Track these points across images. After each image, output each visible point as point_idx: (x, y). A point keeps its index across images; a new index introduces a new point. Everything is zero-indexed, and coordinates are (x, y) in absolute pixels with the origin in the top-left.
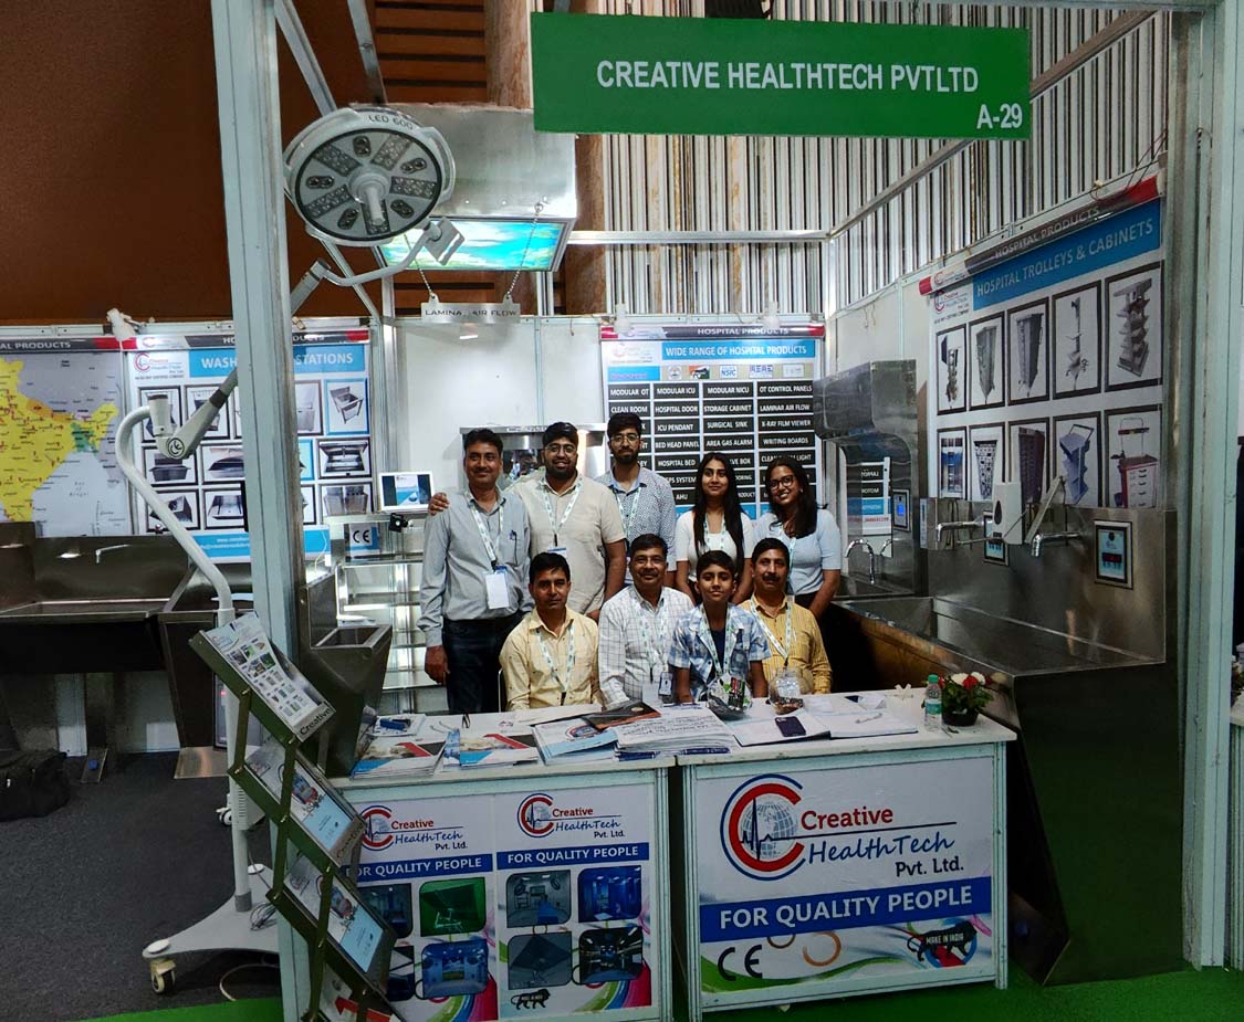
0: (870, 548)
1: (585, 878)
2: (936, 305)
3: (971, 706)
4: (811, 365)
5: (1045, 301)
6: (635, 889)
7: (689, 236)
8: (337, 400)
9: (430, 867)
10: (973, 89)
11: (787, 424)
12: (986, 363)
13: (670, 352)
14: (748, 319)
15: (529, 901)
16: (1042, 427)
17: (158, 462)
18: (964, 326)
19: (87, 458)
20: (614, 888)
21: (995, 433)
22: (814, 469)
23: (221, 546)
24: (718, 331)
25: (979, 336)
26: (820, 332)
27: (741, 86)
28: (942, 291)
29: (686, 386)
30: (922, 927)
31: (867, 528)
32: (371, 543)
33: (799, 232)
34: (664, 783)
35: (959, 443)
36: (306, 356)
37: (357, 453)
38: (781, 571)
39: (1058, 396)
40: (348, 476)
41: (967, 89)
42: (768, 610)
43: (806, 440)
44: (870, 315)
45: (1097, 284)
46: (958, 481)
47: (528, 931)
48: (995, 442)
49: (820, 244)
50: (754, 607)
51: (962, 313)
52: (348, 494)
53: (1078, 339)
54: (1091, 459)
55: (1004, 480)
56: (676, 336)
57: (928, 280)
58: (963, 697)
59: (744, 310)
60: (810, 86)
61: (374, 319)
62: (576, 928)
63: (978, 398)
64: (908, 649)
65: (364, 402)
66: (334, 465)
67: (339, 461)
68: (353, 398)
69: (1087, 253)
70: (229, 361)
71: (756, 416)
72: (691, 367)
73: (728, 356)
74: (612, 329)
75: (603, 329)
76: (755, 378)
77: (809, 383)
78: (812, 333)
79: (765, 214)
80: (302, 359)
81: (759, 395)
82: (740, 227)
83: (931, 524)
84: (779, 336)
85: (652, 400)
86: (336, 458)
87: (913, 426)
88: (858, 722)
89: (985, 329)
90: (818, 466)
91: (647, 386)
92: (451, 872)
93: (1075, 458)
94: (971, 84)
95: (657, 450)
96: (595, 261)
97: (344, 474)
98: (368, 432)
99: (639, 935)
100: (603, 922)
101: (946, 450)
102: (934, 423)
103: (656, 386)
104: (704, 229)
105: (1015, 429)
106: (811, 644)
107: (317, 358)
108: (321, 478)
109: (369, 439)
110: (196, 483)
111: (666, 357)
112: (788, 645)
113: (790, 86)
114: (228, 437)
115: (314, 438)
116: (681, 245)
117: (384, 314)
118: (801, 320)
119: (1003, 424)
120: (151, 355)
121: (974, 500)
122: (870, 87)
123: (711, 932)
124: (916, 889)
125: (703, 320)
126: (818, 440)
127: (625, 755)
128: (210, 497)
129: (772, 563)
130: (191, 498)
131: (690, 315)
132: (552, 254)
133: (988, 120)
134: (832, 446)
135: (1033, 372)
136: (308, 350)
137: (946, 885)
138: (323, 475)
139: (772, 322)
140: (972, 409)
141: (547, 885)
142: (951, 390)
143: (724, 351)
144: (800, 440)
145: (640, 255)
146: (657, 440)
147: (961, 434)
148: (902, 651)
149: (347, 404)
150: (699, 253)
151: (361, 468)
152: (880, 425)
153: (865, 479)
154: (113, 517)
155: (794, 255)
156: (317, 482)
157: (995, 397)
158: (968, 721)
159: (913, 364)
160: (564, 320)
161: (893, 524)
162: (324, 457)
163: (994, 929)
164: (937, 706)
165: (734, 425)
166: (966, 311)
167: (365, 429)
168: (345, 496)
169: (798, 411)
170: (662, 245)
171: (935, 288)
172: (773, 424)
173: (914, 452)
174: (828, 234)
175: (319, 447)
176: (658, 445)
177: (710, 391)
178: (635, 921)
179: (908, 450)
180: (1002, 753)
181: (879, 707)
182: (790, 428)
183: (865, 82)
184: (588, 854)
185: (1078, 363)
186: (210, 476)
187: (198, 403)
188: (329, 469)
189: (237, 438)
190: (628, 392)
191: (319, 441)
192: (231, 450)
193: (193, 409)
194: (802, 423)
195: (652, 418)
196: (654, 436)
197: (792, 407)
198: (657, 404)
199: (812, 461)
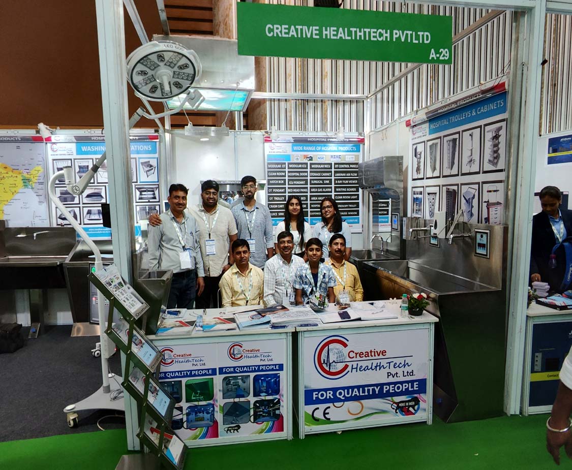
0: (382, 238)
1: (256, 379)
2: (413, 131)
3: (420, 307)
4: (358, 156)
5: (459, 133)
6: (277, 383)
7: (304, 96)
8: (144, 167)
9: (190, 374)
10: (429, 42)
11: (347, 182)
12: (433, 159)
13: (295, 148)
14: (330, 134)
15: (232, 388)
16: (455, 188)
17: (62, 194)
18: (424, 142)
19: (29, 191)
20: (268, 383)
21: (436, 190)
22: (358, 203)
23: (91, 232)
24: (317, 139)
25: (430, 146)
26: (362, 141)
27: (329, 37)
28: (415, 126)
29: (302, 164)
30: (397, 399)
31: (381, 229)
33: (354, 95)
34: (290, 338)
35: (421, 193)
37: (153, 191)
38: (343, 248)
39: (463, 174)
40: (149, 202)
41: (425, 42)
42: (336, 265)
43: (355, 189)
44: (384, 135)
45: (480, 127)
46: (420, 210)
47: (232, 400)
48: (436, 193)
49: (363, 101)
50: (330, 264)
51: (424, 136)
52: (149, 210)
53: (472, 150)
54: (475, 202)
55: (439, 211)
56: (298, 141)
57: (409, 120)
58: (417, 303)
59: (329, 130)
60: (358, 38)
61: (161, 130)
62: (252, 399)
63: (429, 174)
64: (396, 282)
65: (156, 168)
66: (143, 196)
67: (145, 195)
68: (151, 166)
69: (476, 113)
70: (94, 148)
71: (333, 178)
72: (304, 155)
73: (321, 151)
74: (269, 137)
75: (265, 137)
76: (333, 161)
77: (357, 164)
78: (359, 141)
79: (339, 86)
81: (335, 168)
82: (328, 92)
83: (408, 228)
84: (344, 142)
85: (287, 170)
86: (143, 193)
87: (401, 185)
88: (373, 313)
89: (433, 144)
90: (360, 201)
91: (285, 164)
92: (199, 375)
93: (468, 201)
94: (427, 40)
95: (289, 193)
96: (262, 107)
97: (147, 201)
98: (158, 182)
99: (279, 402)
100: (264, 397)
101: (415, 196)
102: (410, 183)
103: (289, 164)
104: (311, 93)
105: (445, 188)
106: (355, 280)
107: (135, 148)
108: (136, 202)
110: (79, 204)
111: (293, 151)
112: (345, 280)
113: (350, 38)
114: (94, 183)
116: (301, 100)
117: (166, 128)
118: (354, 135)
119: (439, 186)
120: (58, 145)
121: (426, 218)
122: (384, 40)
123: (309, 401)
124: (395, 383)
125: (310, 134)
126: (360, 190)
127: (274, 327)
128: (86, 210)
129: (339, 244)
130: (77, 210)
131: (304, 132)
132: (243, 104)
133: (434, 56)
134: (366, 193)
135: (453, 163)
137: (407, 382)
138: (138, 201)
139: (341, 136)
140: (427, 178)
141: (240, 381)
142: (418, 170)
143: (319, 148)
144: (352, 189)
145: (283, 104)
146: (289, 188)
147: (422, 189)
148: (393, 283)
149: (148, 169)
150: (309, 103)
151: (155, 198)
152: (387, 184)
153: (380, 207)
154: (41, 218)
155: (352, 106)
156: (135, 204)
157: (437, 174)
158: (419, 314)
159: (402, 157)
160: (248, 132)
161: (392, 228)
162: (138, 193)
163: (427, 400)
164: (406, 307)
165: (323, 182)
166: (426, 135)
167: (157, 180)
169: (352, 176)
170: (293, 99)
171: (412, 124)
172: (341, 182)
173: (402, 197)
174: (367, 97)
175: (136, 188)
176: (289, 190)
177: (313, 166)
178: (277, 396)
179: (399, 196)
180: (433, 327)
181: (382, 307)
182: (348, 184)
183: (382, 37)
184: (258, 368)
185: (471, 161)
186: (85, 201)
187: (80, 167)
188: (140, 199)
189: (98, 183)
190: (276, 166)
191: (136, 185)
192: (95, 189)
193: (77, 170)
194: (353, 182)
195: (287, 178)
196: (287, 186)
197: (349, 175)
198: (289, 172)
199: (358, 199)
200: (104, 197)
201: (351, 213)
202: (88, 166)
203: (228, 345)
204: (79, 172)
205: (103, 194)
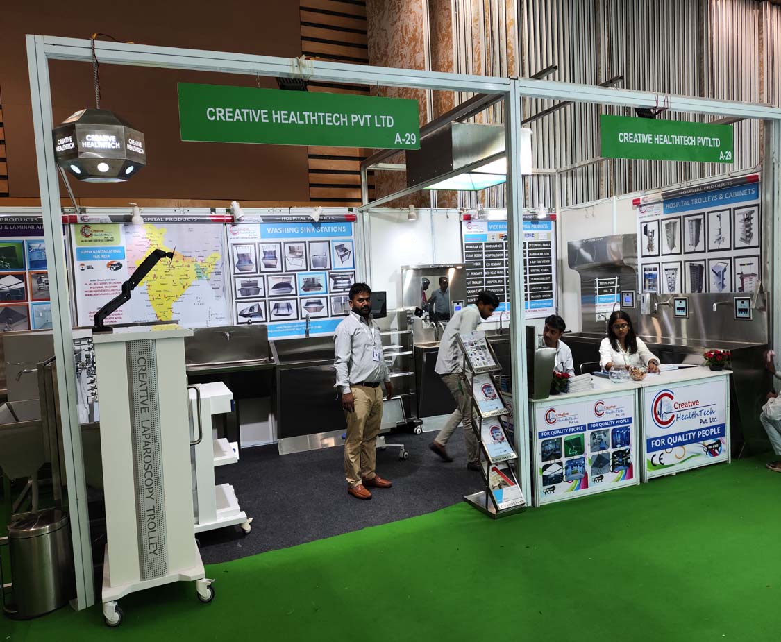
1: (613, 432)
2: (641, 210)
4: (550, 234)
5: (704, 214)
6: (628, 435)
8: (338, 251)
9: (567, 431)
10: (719, 146)
11: (540, 262)
12: (671, 236)
13: (491, 227)
15: (598, 444)
16: (702, 263)
17: (242, 285)
18: (658, 221)
19: (203, 284)
20: (622, 435)
21: (676, 265)
22: (552, 284)
23: (279, 330)
25: (667, 225)
26: (554, 218)
27: (658, 143)
28: (645, 205)
29: (498, 244)
30: (707, 442)
35: (655, 269)
36: (322, 228)
37: (348, 279)
39: (710, 251)
40: (344, 291)
43: (548, 270)
44: (589, 212)
45: (730, 210)
46: (655, 286)
47: (597, 453)
48: (677, 269)
51: (656, 215)
53: (720, 230)
54: (727, 275)
57: (638, 199)
62: (611, 451)
63: (666, 250)
65: (352, 252)
66: (337, 285)
67: (340, 283)
68: (346, 250)
69: (724, 197)
70: (282, 230)
71: (527, 258)
72: (500, 235)
75: (464, 215)
76: (527, 240)
77: (548, 242)
78: (551, 219)
80: (320, 229)
81: (529, 248)
85: (484, 251)
86: (338, 282)
89: (670, 223)
90: (554, 282)
91: (481, 244)
92: (574, 432)
93: (720, 275)
95: (486, 276)
97: (342, 290)
98: (354, 268)
99: (629, 452)
100: (619, 448)
101: (647, 273)
102: (640, 261)
105: (688, 264)
107: (328, 229)
108: (331, 292)
110: (265, 297)
111: (489, 230)
114: (282, 271)
115: (327, 271)
119: (681, 262)
120: (239, 226)
121: (664, 293)
123: (650, 449)
124: (705, 429)
128: (272, 304)
130: (262, 305)
133: (723, 157)
135: (697, 241)
136: (323, 224)
137: (712, 427)
138: (332, 291)
140: (663, 255)
141: (602, 435)
142: (650, 247)
144: (545, 270)
146: (486, 271)
147: (656, 266)
149: (343, 253)
154: (218, 316)
156: (328, 295)
157: (676, 250)
159: (636, 235)
160: (443, 210)
162: (332, 281)
163: (726, 441)
166: (659, 215)
167: (352, 266)
168: (343, 302)
169: (545, 256)
171: (642, 204)
172: (534, 262)
174: (557, 171)
175: (330, 276)
176: (488, 273)
178: (628, 447)
180: (729, 377)
182: (542, 264)
184: (614, 423)
185: (720, 238)
186: (272, 292)
187: (265, 252)
188: (335, 288)
189: (286, 271)
190: (473, 247)
191: (329, 273)
192: (283, 278)
193: (262, 256)
194: (546, 262)
195: (484, 260)
196: (484, 269)
197: (541, 254)
198: (486, 253)
199: (551, 280)
200: (294, 287)
201: (545, 296)
202: (274, 251)
203: (595, 403)
204: (264, 259)
205: (293, 284)
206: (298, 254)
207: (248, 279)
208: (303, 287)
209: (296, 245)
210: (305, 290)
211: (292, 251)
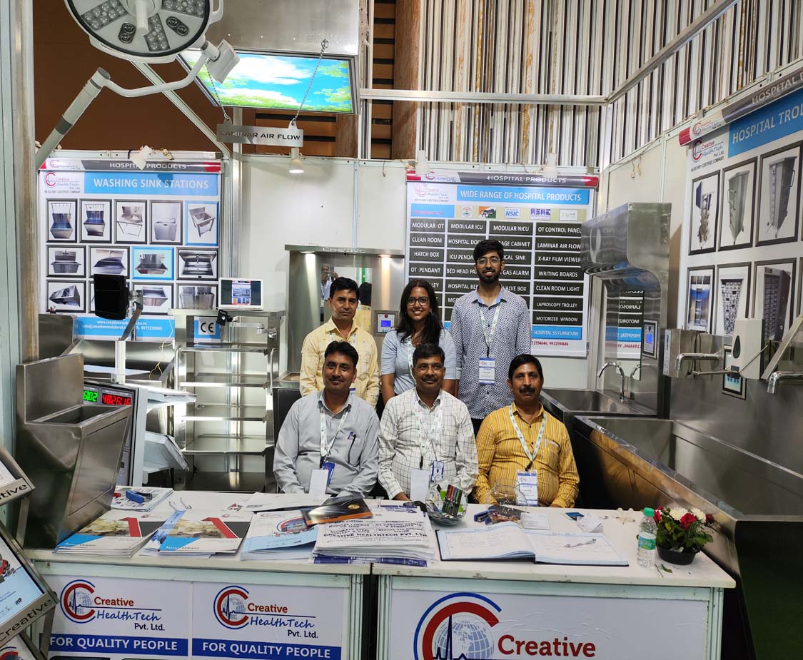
0: (621, 370)
2: (694, 154)
3: (688, 545)
4: (585, 211)
5: (799, 144)
7: (486, 97)
8: (195, 218)
11: (560, 259)
12: (737, 207)
13: (463, 194)
14: (531, 169)
16: (788, 268)
17: (57, 258)
18: (718, 173)
21: (741, 273)
22: (582, 299)
23: (100, 327)
24: (506, 178)
25: (732, 181)
26: (594, 183)
28: (699, 141)
29: (475, 223)
31: (622, 352)
32: (214, 334)
33: (582, 96)
34: (359, 590)
35: (707, 281)
36: (173, 181)
37: (208, 261)
40: (200, 279)
42: (526, 417)
43: (576, 275)
44: (636, 168)
46: (703, 316)
48: (741, 280)
49: (600, 107)
51: (717, 160)
52: (199, 293)
55: (747, 316)
56: (468, 180)
57: (687, 131)
58: (679, 535)
59: (530, 162)
61: (226, 157)
63: (727, 238)
64: (636, 470)
65: (215, 220)
66: (190, 269)
67: (193, 266)
68: (207, 216)
70: (114, 182)
71: (533, 251)
72: (480, 207)
73: (513, 200)
74: (414, 172)
75: (408, 172)
76: (535, 220)
77: (578, 226)
78: (587, 184)
79: (554, 81)
80: (170, 183)
81: (538, 233)
82: (531, 90)
83: (674, 353)
84: (557, 185)
85: (446, 233)
86: (191, 263)
87: (665, 264)
88: (569, 546)
89: (738, 175)
90: (585, 297)
91: (444, 221)
92: (148, 651)
95: (449, 275)
96: (410, 120)
97: (197, 277)
98: (217, 245)
101: (695, 287)
102: (685, 261)
103: (450, 222)
104: (501, 91)
106: (560, 452)
107: (181, 184)
108: (179, 279)
109: (217, 250)
110: (85, 276)
111: (460, 198)
114: (110, 242)
115: (175, 246)
116: (480, 104)
117: (234, 150)
118: (579, 170)
119: (749, 265)
120: (57, 174)
125: (496, 168)
126: (586, 277)
129: (527, 376)
130: (80, 287)
131: (482, 164)
132: (349, 95)
134: (598, 282)
135: (783, 214)
136: (174, 176)
138: (180, 276)
139: (551, 171)
140: (722, 249)
142: (703, 232)
143: (509, 195)
144: (571, 274)
145: (445, 114)
146: (448, 267)
147: (709, 273)
149: (202, 221)
150: (495, 114)
151: (210, 273)
152: (634, 262)
153: (622, 310)
155: (577, 117)
156: (175, 282)
157: (744, 238)
158: (685, 559)
159: (668, 207)
160: (379, 164)
161: (642, 351)
162: (182, 263)
165: (514, 258)
166: (721, 159)
167: (215, 242)
168: (196, 294)
169: (570, 249)
170: (464, 104)
171: (693, 137)
172: (548, 259)
173: (665, 287)
174: (606, 100)
175: (179, 254)
176: (449, 271)
177: (495, 228)
179: (659, 286)
182: (563, 263)
184: (281, 651)
186: (94, 272)
187: (89, 214)
188: (185, 273)
189: (117, 242)
190: (427, 226)
191: (179, 249)
192: (112, 252)
193: (85, 218)
194: (573, 260)
195: (446, 248)
196: (445, 263)
197: (566, 246)
198: (450, 237)
199: (580, 293)
200: (125, 265)
201: (567, 319)
202: (102, 212)
203: (216, 590)
204: (87, 222)
205: (124, 262)
206: (135, 218)
207: (63, 250)
208: (138, 267)
209: (131, 206)
210: (142, 272)
211: (126, 212)
